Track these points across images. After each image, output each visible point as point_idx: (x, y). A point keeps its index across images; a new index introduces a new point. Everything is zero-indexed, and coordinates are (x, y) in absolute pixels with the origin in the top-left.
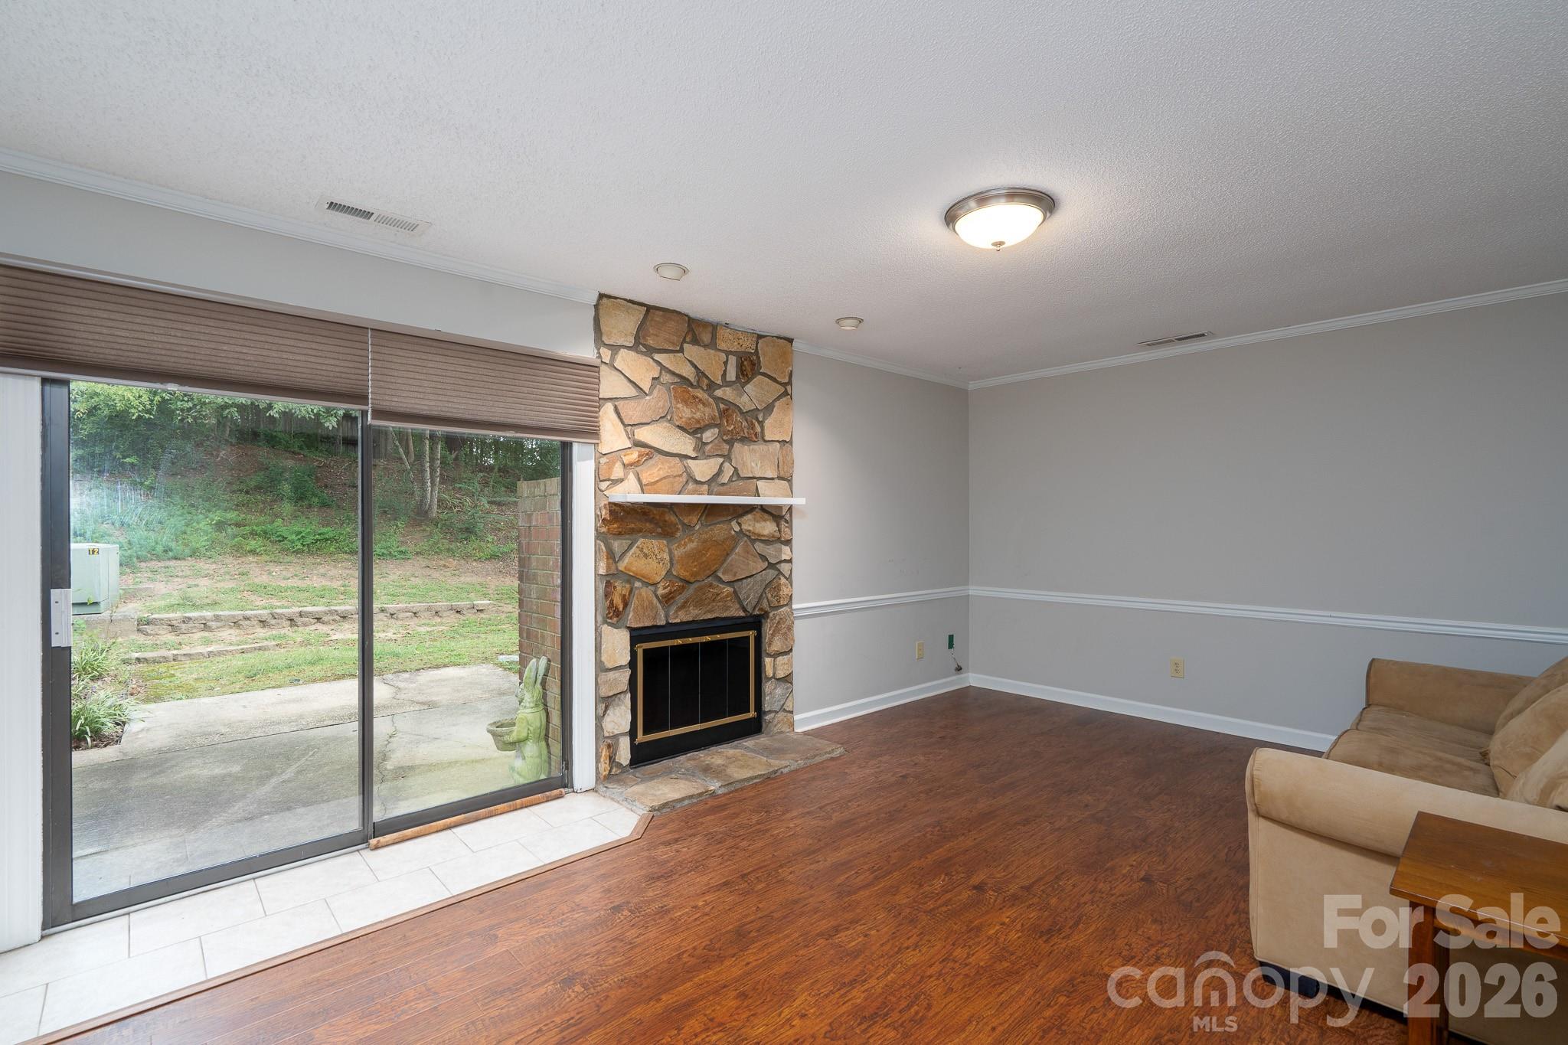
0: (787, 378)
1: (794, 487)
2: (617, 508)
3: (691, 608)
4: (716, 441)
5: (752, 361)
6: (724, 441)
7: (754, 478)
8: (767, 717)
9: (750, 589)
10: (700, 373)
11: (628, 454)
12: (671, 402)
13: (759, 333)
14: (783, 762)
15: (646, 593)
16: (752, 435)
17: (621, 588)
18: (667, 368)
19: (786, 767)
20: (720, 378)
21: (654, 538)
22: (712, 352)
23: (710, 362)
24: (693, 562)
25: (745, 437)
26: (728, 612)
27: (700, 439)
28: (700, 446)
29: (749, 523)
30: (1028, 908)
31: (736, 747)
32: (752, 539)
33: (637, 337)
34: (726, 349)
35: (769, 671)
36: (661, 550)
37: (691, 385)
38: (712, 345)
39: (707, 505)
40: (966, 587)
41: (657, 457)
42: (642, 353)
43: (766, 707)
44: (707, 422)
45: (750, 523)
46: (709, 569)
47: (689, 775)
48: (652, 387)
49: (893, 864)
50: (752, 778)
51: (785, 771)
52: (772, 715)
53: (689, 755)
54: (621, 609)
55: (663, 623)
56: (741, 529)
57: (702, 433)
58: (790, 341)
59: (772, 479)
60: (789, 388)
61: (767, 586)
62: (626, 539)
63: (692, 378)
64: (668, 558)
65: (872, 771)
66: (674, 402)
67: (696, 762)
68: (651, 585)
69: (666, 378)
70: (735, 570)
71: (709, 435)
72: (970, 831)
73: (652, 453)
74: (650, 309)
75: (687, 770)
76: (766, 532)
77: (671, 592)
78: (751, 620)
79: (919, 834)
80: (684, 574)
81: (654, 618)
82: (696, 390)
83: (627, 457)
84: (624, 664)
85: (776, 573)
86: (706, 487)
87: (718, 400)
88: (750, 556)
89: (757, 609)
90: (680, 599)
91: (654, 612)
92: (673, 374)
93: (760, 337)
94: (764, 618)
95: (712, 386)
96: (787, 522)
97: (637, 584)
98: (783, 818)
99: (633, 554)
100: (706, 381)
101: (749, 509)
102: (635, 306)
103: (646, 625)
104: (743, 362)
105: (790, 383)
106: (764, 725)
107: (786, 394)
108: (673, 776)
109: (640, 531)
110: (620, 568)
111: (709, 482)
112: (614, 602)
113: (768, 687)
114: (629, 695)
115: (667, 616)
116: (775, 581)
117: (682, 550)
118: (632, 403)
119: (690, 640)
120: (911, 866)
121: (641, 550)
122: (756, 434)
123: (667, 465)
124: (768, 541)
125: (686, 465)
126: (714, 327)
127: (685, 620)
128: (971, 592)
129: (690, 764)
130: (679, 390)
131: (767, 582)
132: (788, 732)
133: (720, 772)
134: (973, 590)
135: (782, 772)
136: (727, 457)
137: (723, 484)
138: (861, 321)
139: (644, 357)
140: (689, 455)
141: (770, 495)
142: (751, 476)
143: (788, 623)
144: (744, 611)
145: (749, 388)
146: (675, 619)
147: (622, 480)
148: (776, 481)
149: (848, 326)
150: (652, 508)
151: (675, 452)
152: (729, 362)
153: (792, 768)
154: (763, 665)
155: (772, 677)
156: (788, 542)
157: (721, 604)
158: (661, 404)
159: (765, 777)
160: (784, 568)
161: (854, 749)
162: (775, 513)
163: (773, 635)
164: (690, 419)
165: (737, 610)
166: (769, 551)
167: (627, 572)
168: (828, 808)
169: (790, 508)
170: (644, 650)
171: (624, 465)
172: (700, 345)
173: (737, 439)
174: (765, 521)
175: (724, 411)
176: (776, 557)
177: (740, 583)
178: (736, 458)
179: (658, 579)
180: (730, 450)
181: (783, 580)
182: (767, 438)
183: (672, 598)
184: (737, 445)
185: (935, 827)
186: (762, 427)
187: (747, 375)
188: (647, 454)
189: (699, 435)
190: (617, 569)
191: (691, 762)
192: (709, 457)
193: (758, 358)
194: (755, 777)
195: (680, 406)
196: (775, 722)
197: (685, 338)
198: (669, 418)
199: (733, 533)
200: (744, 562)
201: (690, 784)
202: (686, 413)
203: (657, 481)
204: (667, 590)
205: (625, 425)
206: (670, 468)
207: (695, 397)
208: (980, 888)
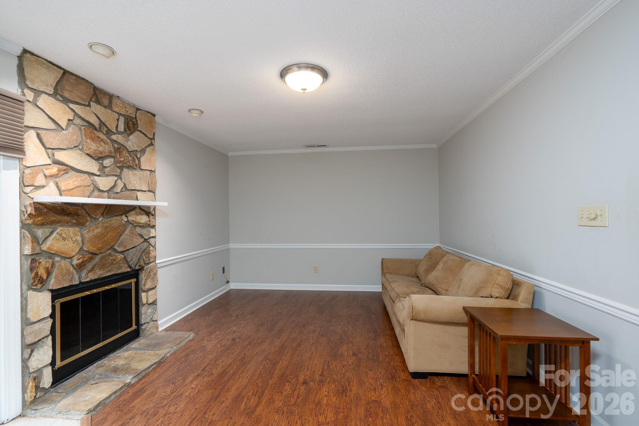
0: (152, 136)
1: (156, 196)
2: (41, 206)
3: (97, 271)
4: (112, 166)
5: (133, 122)
6: (117, 166)
7: (135, 190)
8: (143, 327)
9: (133, 255)
10: (102, 123)
11: (49, 169)
12: (82, 138)
13: (137, 107)
14: (165, 351)
15: (65, 264)
16: (135, 166)
17: (44, 262)
18: (79, 115)
19: (168, 353)
20: (115, 128)
21: (70, 226)
22: (109, 111)
23: (109, 118)
24: (99, 241)
25: (130, 166)
26: (121, 270)
27: (102, 164)
28: (103, 168)
29: (132, 217)
30: (329, 384)
31: (127, 350)
32: (134, 226)
33: (56, 88)
34: (118, 111)
35: (144, 300)
36: (75, 234)
37: (96, 129)
38: (109, 106)
39: (107, 205)
40: (228, 245)
41: (72, 173)
42: (59, 100)
43: (143, 321)
44: (107, 154)
45: (134, 216)
46: (109, 245)
47: (104, 377)
48: (68, 126)
49: (262, 386)
50: (151, 366)
51: (168, 355)
52: (146, 325)
53: (95, 365)
54: (45, 277)
55: (77, 282)
56: (128, 220)
57: (103, 161)
58: (154, 115)
59: (145, 191)
60: (153, 141)
61: (143, 252)
62: (47, 228)
63: (97, 125)
64: (80, 239)
65: (216, 341)
66: (84, 138)
67: (104, 367)
68: (68, 258)
69: (78, 121)
70: (125, 244)
71: (107, 162)
72: (282, 357)
73: (68, 170)
74: (65, 72)
75: (100, 375)
76: (143, 221)
77: (83, 262)
78: (133, 273)
79: (261, 367)
80: (92, 249)
81: (71, 280)
82: (99, 133)
83: (48, 171)
84: (46, 316)
85: (148, 244)
86: (106, 194)
87: (113, 141)
88: (134, 235)
89: (137, 266)
90: (89, 266)
91: (71, 276)
92: (83, 119)
93: (138, 109)
94: (141, 271)
95: (109, 132)
96: (153, 215)
97: (57, 259)
98: (185, 383)
99: (54, 238)
100: (105, 129)
101: (132, 208)
102: (55, 67)
103: (65, 286)
104: (128, 122)
105: (154, 139)
106: (141, 332)
107: (152, 144)
108: (92, 382)
109: (59, 222)
110: (43, 249)
111: (108, 191)
112: (39, 273)
113: (143, 310)
114: (50, 338)
115: (80, 278)
116: (147, 249)
117: (91, 234)
118: (52, 134)
119: (95, 291)
120: (270, 385)
121: (61, 235)
122: (136, 165)
123: (79, 179)
124: (143, 226)
125: (93, 179)
126: (111, 97)
127: (93, 278)
128: (230, 247)
129: (100, 370)
130: (88, 131)
131: (143, 250)
132: (155, 333)
133: (127, 369)
134: (232, 246)
135: (166, 357)
136: (119, 177)
137: (117, 193)
138: (202, 112)
139: (62, 104)
140: (95, 173)
141: (143, 201)
142: (134, 189)
143: (155, 271)
144: (130, 268)
145: (131, 137)
146: (86, 278)
147: (43, 187)
148: (147, 192)
149: (195, 114)
150: (69, 207)
151: (85, 170)
152: (120, 120)
153: (172, 352)
154: (140, 297)
155: (146, 304)
156: (154, 227)
157: (116, 265)
158: (75, 138)
159: (158, 363)
160: (152, 241)
161: (198, 332)
162: (146, 211)
163: (146, 279)
164: (96, 150)
165: (126, 268)
166: (144, 232)
167: (50, 251)
168: (207, 368)
169: (154, 208)
170: (61, 304)
171: (45, 176)
172: (102, 105)
173: (125, 167)
174: (142, 215)
175: (117, 149)
176: (148, 235)
177: (128, 251)
178: (125, 178)
179: (73, 254)
180: (121, 173)
181: (151, 248)
182: (142, 168)
183: (84, 265)
184: (125, 170)
185: (266, 361)
186: (139, 161)
187: (131, 130)
188: (64, 170)
189: (101, 162)
190: (41, 249)
191: (100, 369)
192: (108, 175)
193: (137, 121)
194: (153, 365)
195: (89, 141)
196: (148, 328)
197: (91, 99)
198: (80, 147)
199: (124, 222)
200: (130, 239)
201: (110, 383)
202: (93, 146)
203: (73, 189)
204: (80, 261)
205: (46, 148)
206: (82, 180)
207: (99, 137)
208: (305, 383)
